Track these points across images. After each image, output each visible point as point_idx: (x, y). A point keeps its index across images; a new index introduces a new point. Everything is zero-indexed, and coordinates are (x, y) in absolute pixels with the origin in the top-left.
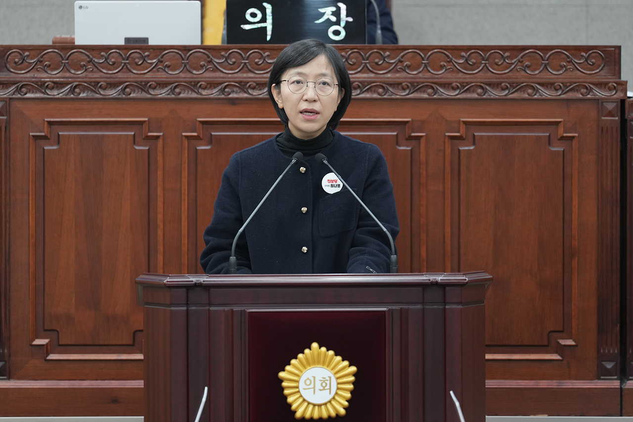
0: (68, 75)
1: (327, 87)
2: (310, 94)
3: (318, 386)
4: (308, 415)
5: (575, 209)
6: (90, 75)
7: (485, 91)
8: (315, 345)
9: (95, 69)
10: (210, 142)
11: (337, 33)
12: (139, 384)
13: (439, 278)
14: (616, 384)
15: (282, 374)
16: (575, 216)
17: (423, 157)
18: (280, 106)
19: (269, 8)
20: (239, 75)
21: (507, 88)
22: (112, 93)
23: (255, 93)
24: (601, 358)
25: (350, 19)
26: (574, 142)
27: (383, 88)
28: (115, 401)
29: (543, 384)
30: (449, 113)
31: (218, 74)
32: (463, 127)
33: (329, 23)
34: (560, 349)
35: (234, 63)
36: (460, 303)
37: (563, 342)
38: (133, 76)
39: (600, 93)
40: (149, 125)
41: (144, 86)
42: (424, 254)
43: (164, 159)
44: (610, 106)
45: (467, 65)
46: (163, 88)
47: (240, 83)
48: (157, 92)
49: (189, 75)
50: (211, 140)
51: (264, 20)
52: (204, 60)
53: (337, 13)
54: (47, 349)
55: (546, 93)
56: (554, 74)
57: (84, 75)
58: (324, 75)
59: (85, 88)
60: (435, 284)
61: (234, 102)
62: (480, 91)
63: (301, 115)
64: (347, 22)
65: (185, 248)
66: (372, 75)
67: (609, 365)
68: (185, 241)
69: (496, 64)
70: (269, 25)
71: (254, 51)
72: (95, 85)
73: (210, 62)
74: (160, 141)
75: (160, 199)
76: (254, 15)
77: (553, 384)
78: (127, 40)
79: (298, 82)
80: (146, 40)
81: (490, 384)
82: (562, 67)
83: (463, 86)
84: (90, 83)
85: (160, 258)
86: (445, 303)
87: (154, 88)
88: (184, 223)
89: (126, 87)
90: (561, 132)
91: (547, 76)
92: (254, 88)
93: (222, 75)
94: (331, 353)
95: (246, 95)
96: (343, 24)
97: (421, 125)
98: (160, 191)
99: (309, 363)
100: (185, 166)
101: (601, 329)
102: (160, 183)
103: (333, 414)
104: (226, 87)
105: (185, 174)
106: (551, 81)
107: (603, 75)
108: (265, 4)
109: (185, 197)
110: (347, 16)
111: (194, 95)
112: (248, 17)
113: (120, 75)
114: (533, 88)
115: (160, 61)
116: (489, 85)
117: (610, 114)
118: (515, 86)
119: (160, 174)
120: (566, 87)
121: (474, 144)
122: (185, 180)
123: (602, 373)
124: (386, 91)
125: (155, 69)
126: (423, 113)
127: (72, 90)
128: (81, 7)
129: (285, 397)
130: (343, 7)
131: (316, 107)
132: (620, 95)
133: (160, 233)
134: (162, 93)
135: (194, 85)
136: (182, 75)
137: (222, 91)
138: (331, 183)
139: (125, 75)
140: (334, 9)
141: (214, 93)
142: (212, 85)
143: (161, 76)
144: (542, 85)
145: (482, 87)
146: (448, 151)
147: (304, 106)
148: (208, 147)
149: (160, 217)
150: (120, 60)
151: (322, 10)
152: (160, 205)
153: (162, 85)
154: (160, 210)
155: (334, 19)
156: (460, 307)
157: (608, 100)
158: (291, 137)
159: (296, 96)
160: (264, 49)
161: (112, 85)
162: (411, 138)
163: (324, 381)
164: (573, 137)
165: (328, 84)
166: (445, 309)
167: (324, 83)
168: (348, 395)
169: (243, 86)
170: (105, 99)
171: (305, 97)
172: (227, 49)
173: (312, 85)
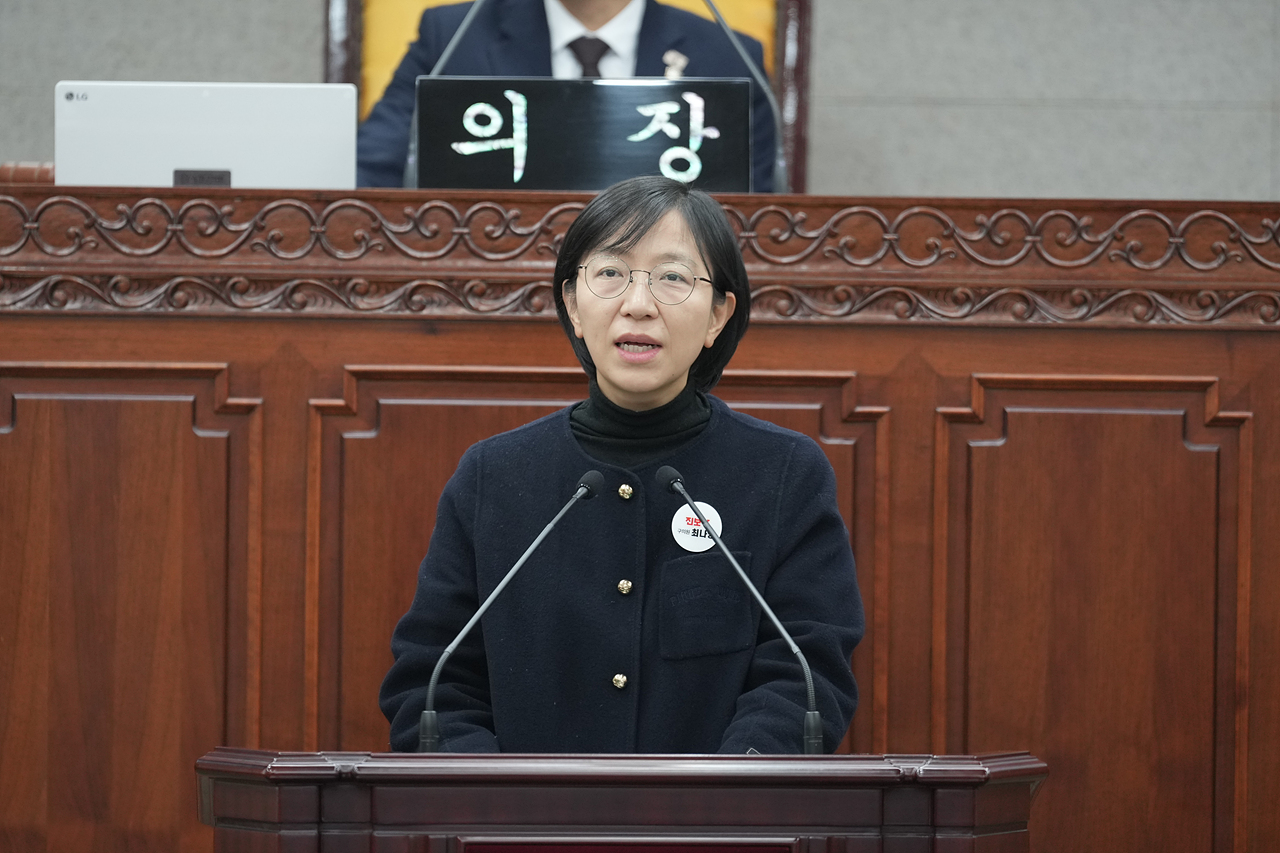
0: (36, 257)
1: (678, 284)
2: (638, 298)
5: (1244, 592)
6: (91, 258)
7: (1033, 308)
9: (103, 245)
10: (374, 424)
11: (680, 165)
13: (921, 767)
16: (1243, 608)
17: (882, 464)
18: (578, 331)
19: (519, 103)
20: (447, 262)
21: (1085, 301)
22: (143, 302)
23: (485, 306)
25: (713, 133)
26: (1245, 432)
27: (789, 297)
30: (945, 359)
31: (395, 261)
32: (978, 394)
33: (662, 141)
35: (435, 233)
36: (970, 828)
38: (192, 261)
40: (231, 379)
41: (219, 286)
42: (882, 694)
43: (264, 464)
45: (989, 246)
46: (265, 290)
47: (448, 280)
48: (250, 299)
49: (327, 262)
50: (377, 417)
51: (506, 131)
52: (364, 226)
53: (681, 119)
55: (1180, 315)
56: (1200, 270)
57: (76, 258)
58: (671, 257)
59: (77, 291)
60: (912, 781)
61: (433, 326)
62: (1019, 307)
63: (616, 351)
64: (706, 140)
65: (311, 675)
66: (764, 267)
68: (312, 656)
69: (1061, 243)
70: (518, 144)
71: (482, 205)
72: (103, 284)
73: (378, 230)
74: (256, 420)
75: (255, 557)
76: (482, 120)
78: (181, 176)
79: (610, 273)
80: (224, 176)
82: (1217, 252)
84: (90, 277)
85: (253, 696)
86: (934, 826)
87: (244, 292)
88: (311, 615)
89: (177, 288)
90: (1212, 407)
91: (1179, 276)
92: (481, 295)
93: (405, 262)
95: (461, 311)
96: (695, 143)
97: (880, 388)
98: (254, 538)
100: (316, 478)
102: (254, 518)
104: (415, 291)
105: (314, 497)
106: (1192, 285)
108: (510, 95)
109: (314, 553)
110: (706, 124)
111: (339, 310)
112: (469, 124)
113: (162, 259)
114: (1147, 302)
115: (258, 228)
116: (1043, 292)
118: (1101, 296)
119: (254, 495)
120: (1220, 300)
121: (1004, 433)
122: (313, 512)
124: (796, 304)
125: (246, 245)
126: (883, 358)
127: (47, 294)
128: (70, 96)
130: (696, 103)
131: (654, 331)
133: (253, 636)
134: (263, 303)
135: (339, 286)
136: (311, 261)
137: (406, 300)
138: (695, 527)
139: (176, 260)
140: (674, 108)
141: (386, 304)
142: (381, 285)
143: (261, 263)
144: (1168, 294)
145: (1024, 299)
146: (943, 450)
147: (622, 327)
148: (370, 435)
149: (254, 599)
150: (163, 222)
151: (645, 111)
152: (254, 570)
153: (262, 284)
154: (254, 583)
155: (674, 132)
156: (969, 836)
159: (609, 304)
160: (506, 202)
161: (144, 283)
162: (853, 418)
164: (1241, 420)
165: (683, 279)
166: (933, 841)
167: (672, 277)
169: (455, 289)
170: (126, 317)
171: (625, 309)
172: (417, 201)
173: (641, 278)
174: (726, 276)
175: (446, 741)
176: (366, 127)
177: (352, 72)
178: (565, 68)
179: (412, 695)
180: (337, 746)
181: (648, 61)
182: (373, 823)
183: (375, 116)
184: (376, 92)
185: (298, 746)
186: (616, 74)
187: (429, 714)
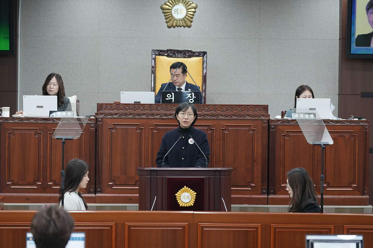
0: (119, 111)
1: (190, 115)
2: (186, 117)
3: (186, 198)
4: (183, 206)
5: (256, 149)
6: (125, 112)
7: (231, 117)
8: (185, 187)
9: (126, 110)
10: (157, 130)
11: (191, 101)
12: (138, 195)
13: (219, 169)
14: (266, 196)
15: (176, 194)
16: (255, 151)
17: (214, 135)
18: (178, 120)
19: (173, 94)
20: (165, 112)
21: (237, 116)
22: (130, 116)
24: (262, 189)
25: (195, 97)
26: (256, 131)
27: (204, 116)
28: (130, 200)
29: (247, 196)
30: (222, 123)
31: (159, 112)
32: (225, 127)
33: (189, 98)
34: (251, 187)
35: (164, 109)
36: (225, 176)
37: (252, 185)
38: (136, 112)
39: (263, 118)
40: (140, 125)
41: (139, 115)
42: (214, 161)
43: (144, 135)
44: (265, 121)
45: (226, 110)
46: (144, 115)
47: (165, 114)
48: (143, 116)
49: (151, 112)
50: (157, 129)
51: (172, 97)
52: (156, 108)
53: (191, 96)
54: (112, 186)
55: (248, 118)
56: (250, 113)
57: (123, 111)
58: (190, 112)
59: (123, 115)
60: (218, 170)
61: (163, 119)
62: (230, 117)
63: (183, 122)
65: (150, 159)
66: (201, 112)
67: (264, 191)
68: (150, 156)
69: (235, 110)
70: (173, 98)
71: (169, 105)
72: (126, 114)
73: (157, 108)
74: (144, 129)
75: (143, 145)
77: (249, 196)
78: (135, 102)
79: (183, 114)
80: (140, 102)
81: (232, 196)
82: (252, 111)
83: (225, 115)
85: (143, 161)
86: (220, 176)
87: (142, 115)
88: (150, 151)
89: (134, 115)
90: (252, 128)
91: (248, 113)
92: (169, 116)
93: (160, 112)
94: (190, 189)
95: (167, 117)
96: (193, 98)
97: (214, 126)
98: (143, 143)
99: (183, 191)
100: (150, 136)
101: (262, 181)
102: (143, 141)
103: (190, 205)
104: (161, 115)
105: (150, 139)
106: (250, 114)
107: (263, 113)
108: (172, 93)
109: (150, 145)
110: (194, 96)
111: (153, 117)
112: (168, 96)
114: (244, 116)
115: (144, 108)
116: (233, 115)
117: (265, 123)
118: (239, 116)
119: (143, 138)
120: (253, 116)
121: (228, 131)
123: (262, 193)
125: (142, 110)
126: (214, 123)
127: (120, 116)
128: (122, 93)
129: (177, 201)
130: (193, 94)
131: (188, 121)
132: (268, 118)
133: (143, 154)
134: (144, 117)
135: (153, 115)
136: (149, 112)
137: (160, 116)
138: (191, 141)
139: (134, 112)
140: (191, 94)
141: (158, 117)
142: (157, 115)
143: (144, 112)
144: (247, 115)
145: (231, 116)
146: (221, 133)
147: (184, 120)
148: (156, 131)
149: (143, 150)
150: (133, 107)
151: (188, 95)
152: (143, 147)
153: (144, 114)
154: (143, 148)
155: (191, 97)
156: (224, 177)
157: (264, 120)
158: (181, 128)
159: (182, 117)
160: (172, 105)
161: (131, 114)
162: (211, 129)
163: (187, 196)
164: (255, 129)
166: (220, 177)
167: (190, 114)
168: (194, 200)
169: (166, 115)
170: (129, 118)
171: (185, 118)
172: (162, 105)
173: (186, 115)
174: (195, 114)
175: (165, 166)
176: (156, 96)
177: (154, 90)
178: (177, 90)
179: (160, 161)
180: (153, 167)
181: (186, 89)
182: (157, 175)
183: (157, 96)
184: (157, 93)
185: (148, 167)
186: (183, 91)
187: (163, 163)
